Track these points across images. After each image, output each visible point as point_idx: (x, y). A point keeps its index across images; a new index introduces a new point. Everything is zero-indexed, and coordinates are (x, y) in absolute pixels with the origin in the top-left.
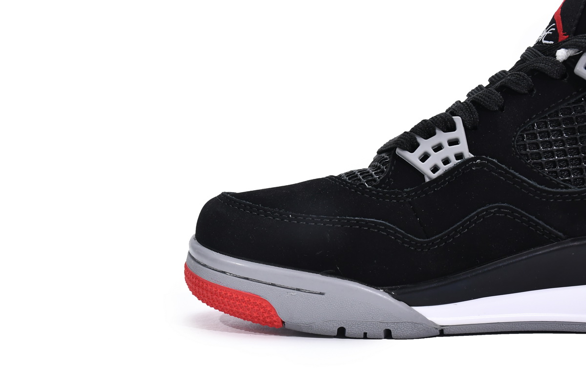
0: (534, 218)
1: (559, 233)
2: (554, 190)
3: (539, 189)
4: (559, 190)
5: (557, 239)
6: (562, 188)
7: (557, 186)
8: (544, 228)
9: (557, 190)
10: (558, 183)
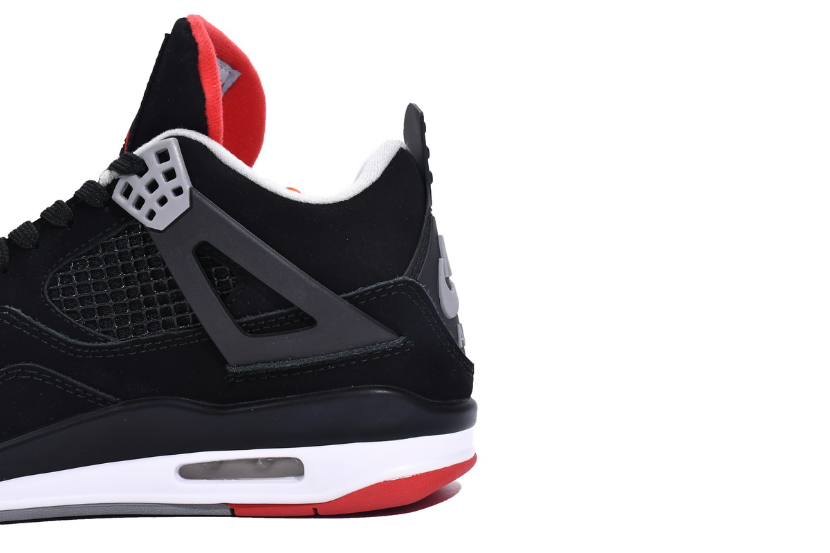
0: (70, 379)
1: (108, 396)
2: (90, 344)
3: (70, 344)
4: (96, 344)
5: (106, 402)
6: (100, 341)
7: (95, 339)
8: (85, 391)
9: (94, 345)
10: (96, 336)
